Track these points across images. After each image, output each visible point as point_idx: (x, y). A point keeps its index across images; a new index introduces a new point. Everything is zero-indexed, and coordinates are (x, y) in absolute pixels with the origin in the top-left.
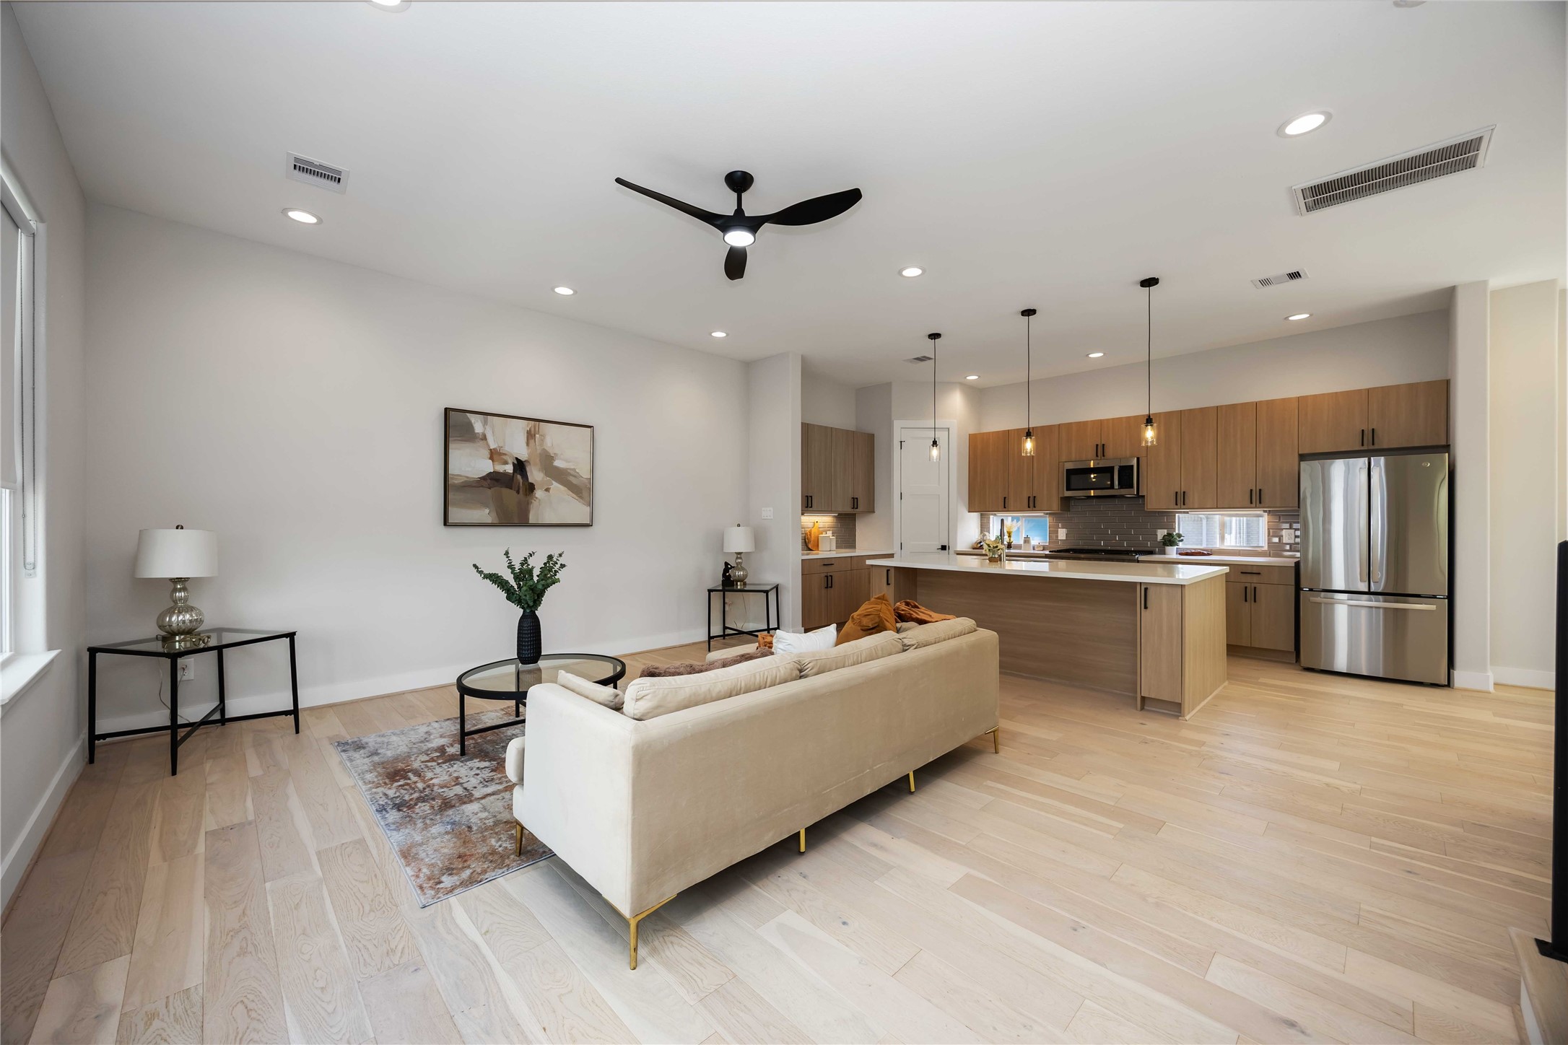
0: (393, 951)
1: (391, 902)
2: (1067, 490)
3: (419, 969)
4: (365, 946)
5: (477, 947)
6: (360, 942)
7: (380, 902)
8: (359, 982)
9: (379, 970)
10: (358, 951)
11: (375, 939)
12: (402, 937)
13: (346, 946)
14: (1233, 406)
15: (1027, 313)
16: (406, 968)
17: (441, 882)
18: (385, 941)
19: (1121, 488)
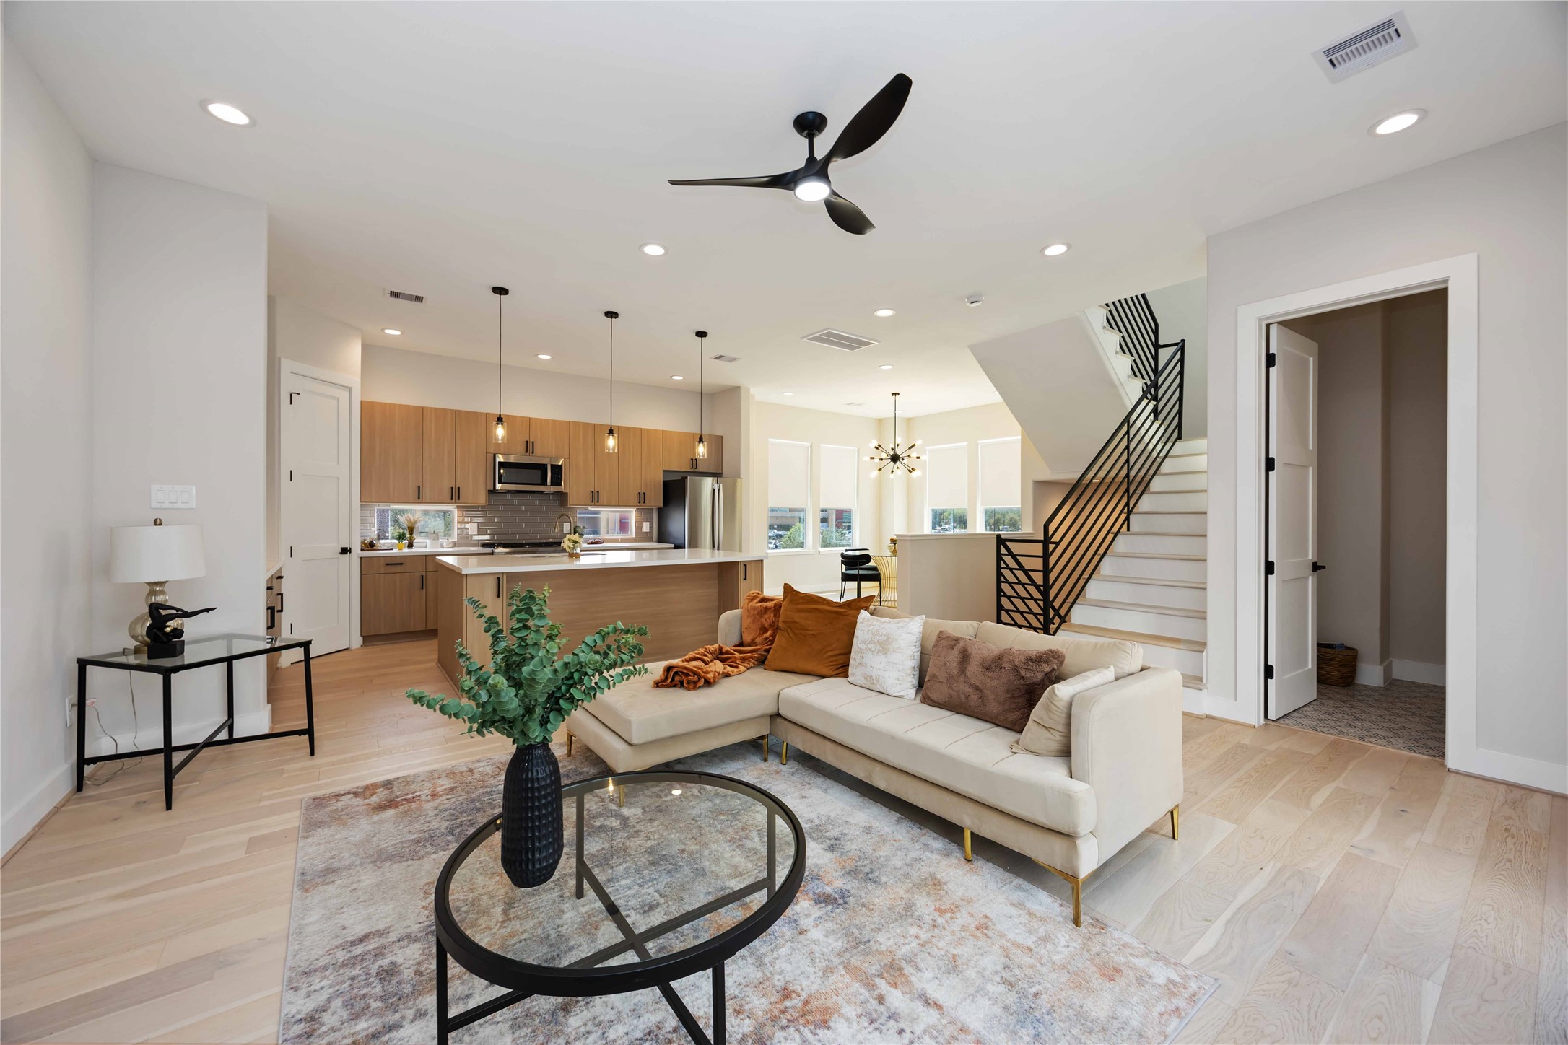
0: (1290, 982)
1: (1235, 1022)
2: (499, 483)
3: (1287, 952)
4: (1309, 1012)
5: (1229, 922)
6: (1308, 1019)
7: (1245, 1034)
8: (1343, 991)
9: (1318, 983)
10: (1319, 1013)
11: (1293, 1006)
12: (1268, 983)
13: (1325, 1029)
14: (628, 428)
15: (610, 315)
16: (1296, 962)
17: (1170, 981)
18: (1286, 995)
19: (552, 485)
